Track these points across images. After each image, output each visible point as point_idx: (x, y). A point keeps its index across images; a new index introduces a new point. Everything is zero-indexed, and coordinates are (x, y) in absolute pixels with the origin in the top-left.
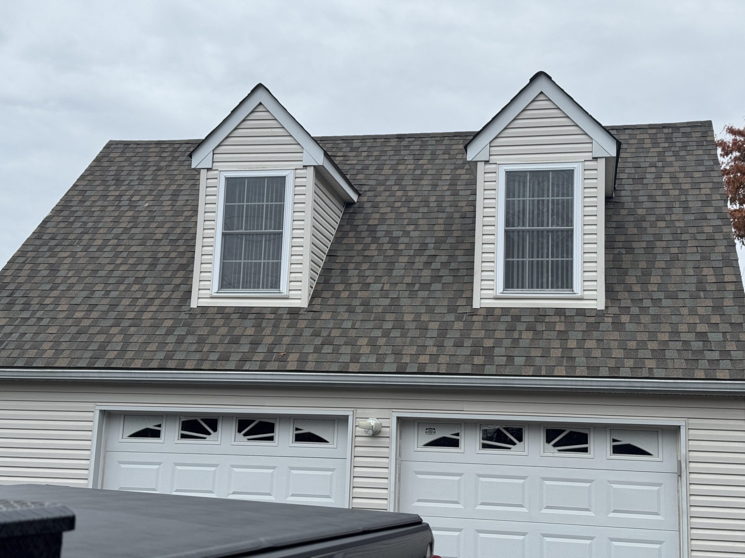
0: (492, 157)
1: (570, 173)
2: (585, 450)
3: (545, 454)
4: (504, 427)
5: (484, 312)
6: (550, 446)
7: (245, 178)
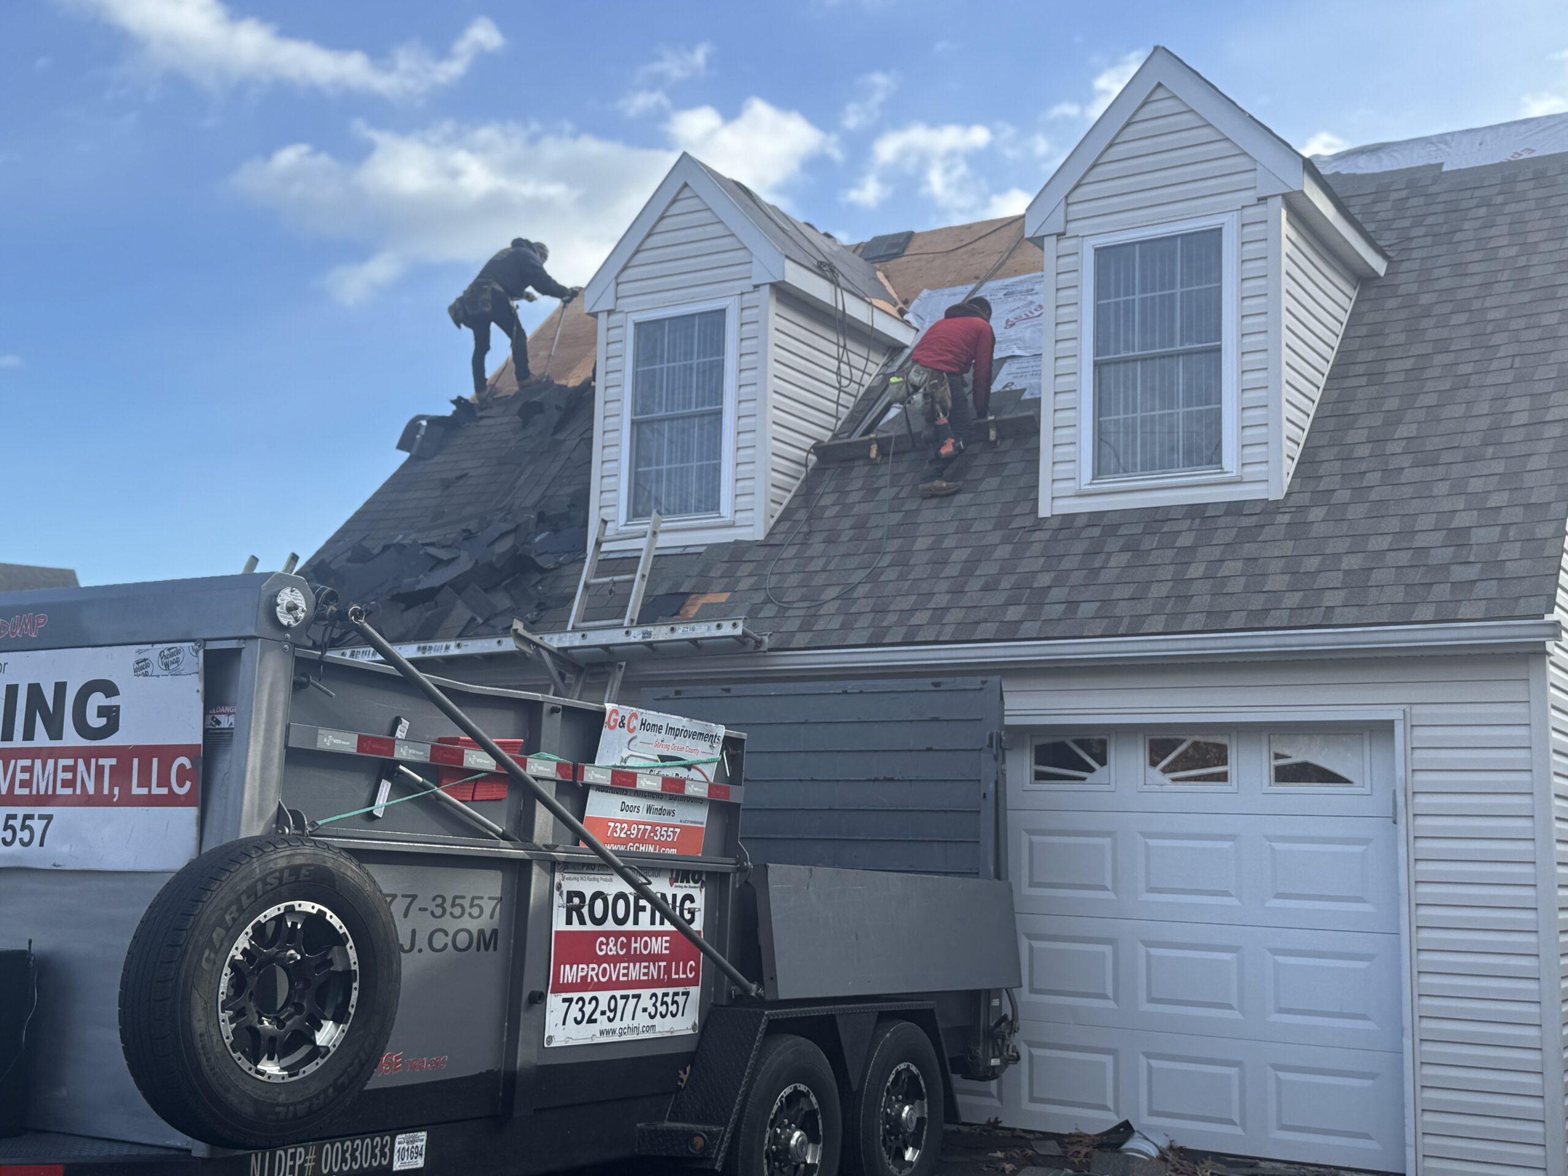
0: (1071, 226)
1: (1214, 235)
2: (1223, 777)
3: (1146, 788)
4: (1074, 738)
5: (1055, 524)
6: (1155, 773)
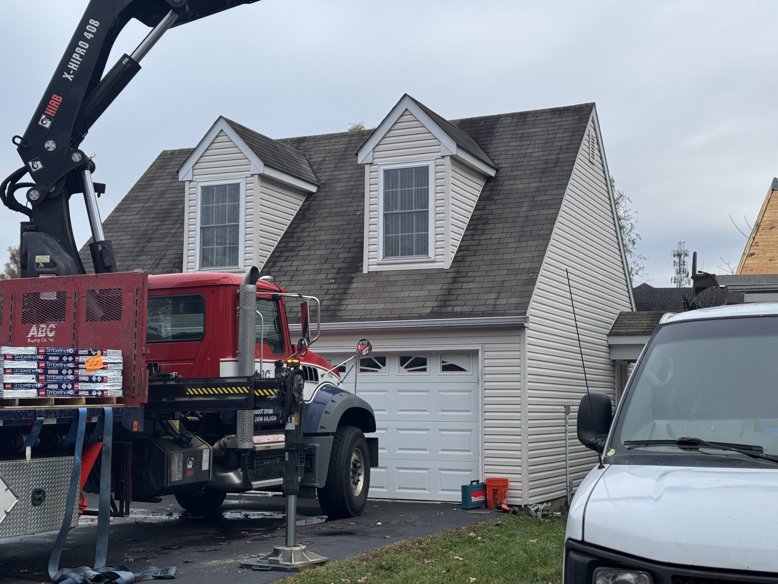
0: (375, 160)
1: (427, 168)
2: (425, 370)
3: (399, 374)
4: (375, 357)
5: (370, 275)
6: (402, 368)
7: (214, 186)
